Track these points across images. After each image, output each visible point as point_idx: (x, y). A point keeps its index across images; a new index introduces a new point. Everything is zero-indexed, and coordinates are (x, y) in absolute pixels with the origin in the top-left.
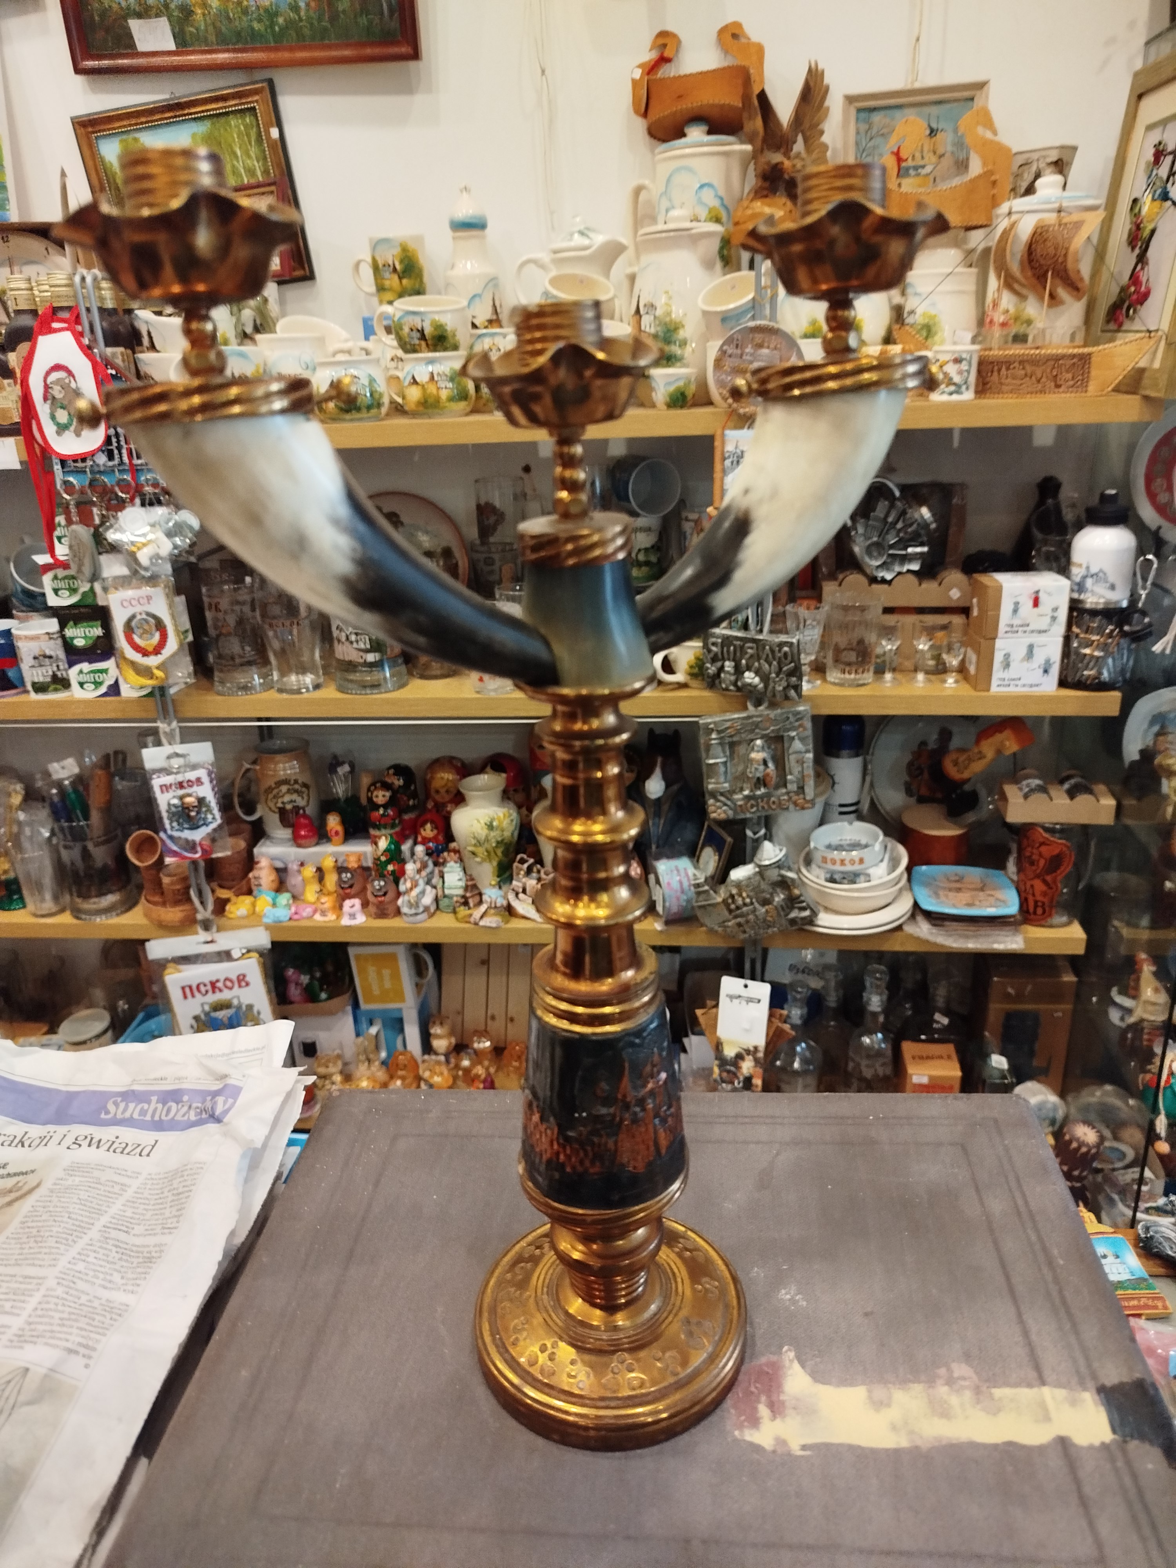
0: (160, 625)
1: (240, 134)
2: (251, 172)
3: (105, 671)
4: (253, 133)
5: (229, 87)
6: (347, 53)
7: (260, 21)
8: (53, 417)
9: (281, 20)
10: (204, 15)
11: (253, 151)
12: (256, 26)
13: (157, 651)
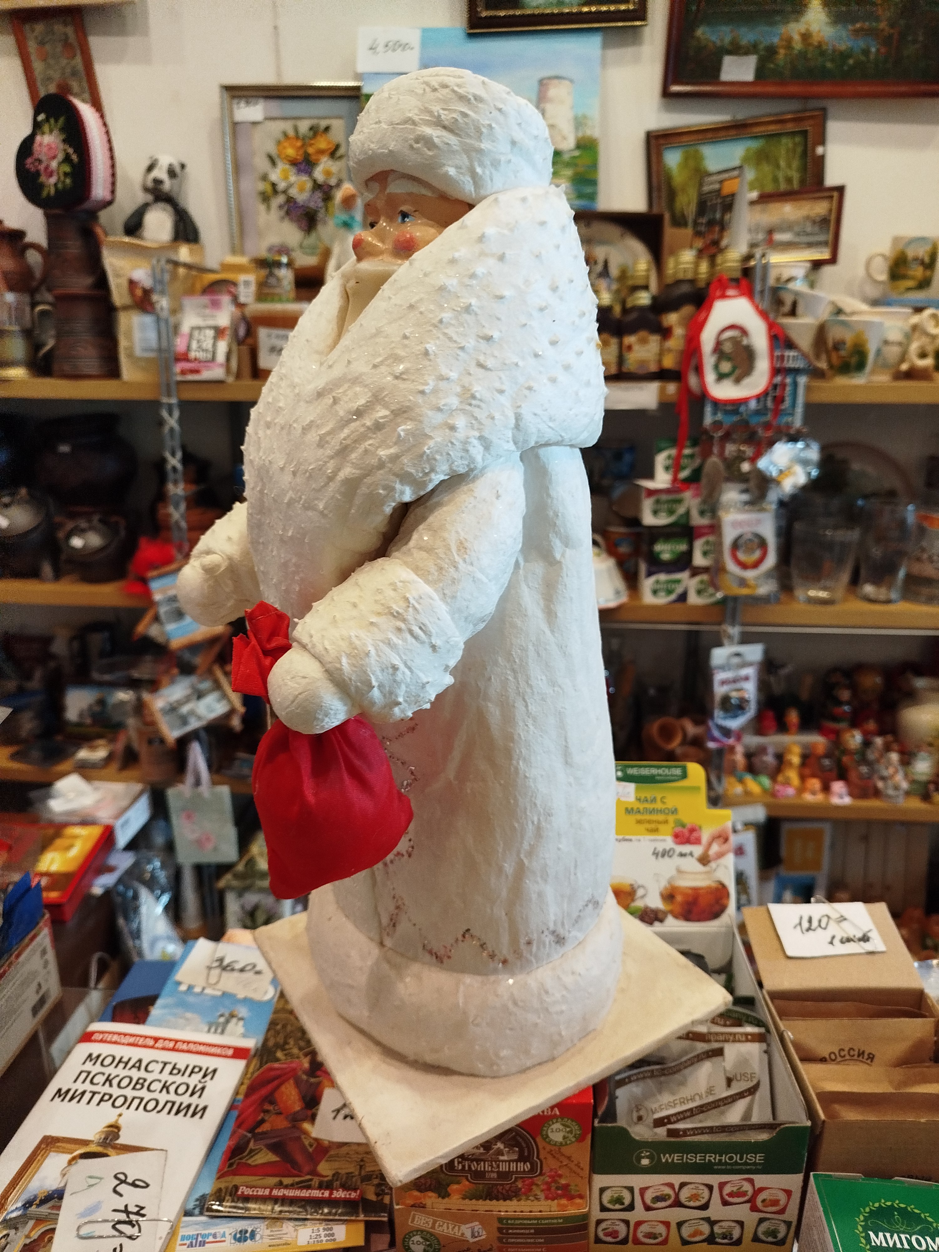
0: (762, 544)
1: (788, 151)
2: (789, 180)
3: (678, 581)
4: (799, 150)
5: (789, 113)
6: (903, 89)
7: (832, 60)
8: (716, 367)
9: (851, 62)
10: (786, 55)
11: (796, 164)
12: (829, 65)
13: (756, 565)
